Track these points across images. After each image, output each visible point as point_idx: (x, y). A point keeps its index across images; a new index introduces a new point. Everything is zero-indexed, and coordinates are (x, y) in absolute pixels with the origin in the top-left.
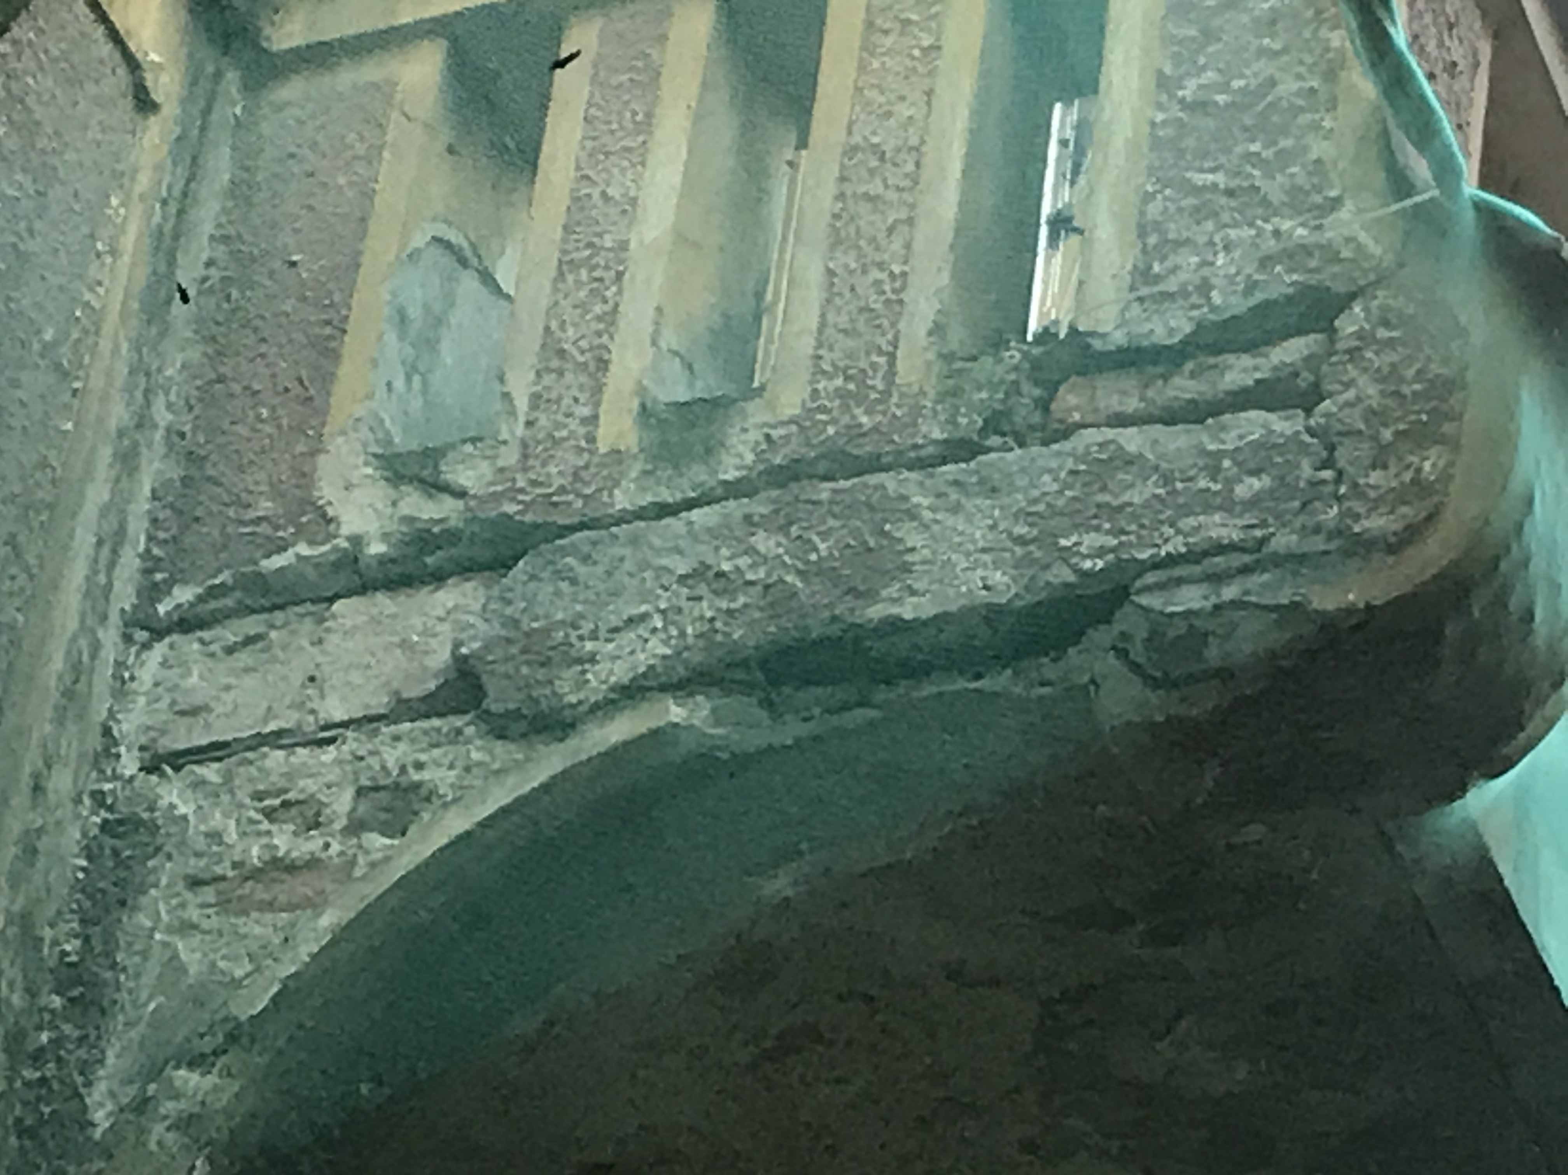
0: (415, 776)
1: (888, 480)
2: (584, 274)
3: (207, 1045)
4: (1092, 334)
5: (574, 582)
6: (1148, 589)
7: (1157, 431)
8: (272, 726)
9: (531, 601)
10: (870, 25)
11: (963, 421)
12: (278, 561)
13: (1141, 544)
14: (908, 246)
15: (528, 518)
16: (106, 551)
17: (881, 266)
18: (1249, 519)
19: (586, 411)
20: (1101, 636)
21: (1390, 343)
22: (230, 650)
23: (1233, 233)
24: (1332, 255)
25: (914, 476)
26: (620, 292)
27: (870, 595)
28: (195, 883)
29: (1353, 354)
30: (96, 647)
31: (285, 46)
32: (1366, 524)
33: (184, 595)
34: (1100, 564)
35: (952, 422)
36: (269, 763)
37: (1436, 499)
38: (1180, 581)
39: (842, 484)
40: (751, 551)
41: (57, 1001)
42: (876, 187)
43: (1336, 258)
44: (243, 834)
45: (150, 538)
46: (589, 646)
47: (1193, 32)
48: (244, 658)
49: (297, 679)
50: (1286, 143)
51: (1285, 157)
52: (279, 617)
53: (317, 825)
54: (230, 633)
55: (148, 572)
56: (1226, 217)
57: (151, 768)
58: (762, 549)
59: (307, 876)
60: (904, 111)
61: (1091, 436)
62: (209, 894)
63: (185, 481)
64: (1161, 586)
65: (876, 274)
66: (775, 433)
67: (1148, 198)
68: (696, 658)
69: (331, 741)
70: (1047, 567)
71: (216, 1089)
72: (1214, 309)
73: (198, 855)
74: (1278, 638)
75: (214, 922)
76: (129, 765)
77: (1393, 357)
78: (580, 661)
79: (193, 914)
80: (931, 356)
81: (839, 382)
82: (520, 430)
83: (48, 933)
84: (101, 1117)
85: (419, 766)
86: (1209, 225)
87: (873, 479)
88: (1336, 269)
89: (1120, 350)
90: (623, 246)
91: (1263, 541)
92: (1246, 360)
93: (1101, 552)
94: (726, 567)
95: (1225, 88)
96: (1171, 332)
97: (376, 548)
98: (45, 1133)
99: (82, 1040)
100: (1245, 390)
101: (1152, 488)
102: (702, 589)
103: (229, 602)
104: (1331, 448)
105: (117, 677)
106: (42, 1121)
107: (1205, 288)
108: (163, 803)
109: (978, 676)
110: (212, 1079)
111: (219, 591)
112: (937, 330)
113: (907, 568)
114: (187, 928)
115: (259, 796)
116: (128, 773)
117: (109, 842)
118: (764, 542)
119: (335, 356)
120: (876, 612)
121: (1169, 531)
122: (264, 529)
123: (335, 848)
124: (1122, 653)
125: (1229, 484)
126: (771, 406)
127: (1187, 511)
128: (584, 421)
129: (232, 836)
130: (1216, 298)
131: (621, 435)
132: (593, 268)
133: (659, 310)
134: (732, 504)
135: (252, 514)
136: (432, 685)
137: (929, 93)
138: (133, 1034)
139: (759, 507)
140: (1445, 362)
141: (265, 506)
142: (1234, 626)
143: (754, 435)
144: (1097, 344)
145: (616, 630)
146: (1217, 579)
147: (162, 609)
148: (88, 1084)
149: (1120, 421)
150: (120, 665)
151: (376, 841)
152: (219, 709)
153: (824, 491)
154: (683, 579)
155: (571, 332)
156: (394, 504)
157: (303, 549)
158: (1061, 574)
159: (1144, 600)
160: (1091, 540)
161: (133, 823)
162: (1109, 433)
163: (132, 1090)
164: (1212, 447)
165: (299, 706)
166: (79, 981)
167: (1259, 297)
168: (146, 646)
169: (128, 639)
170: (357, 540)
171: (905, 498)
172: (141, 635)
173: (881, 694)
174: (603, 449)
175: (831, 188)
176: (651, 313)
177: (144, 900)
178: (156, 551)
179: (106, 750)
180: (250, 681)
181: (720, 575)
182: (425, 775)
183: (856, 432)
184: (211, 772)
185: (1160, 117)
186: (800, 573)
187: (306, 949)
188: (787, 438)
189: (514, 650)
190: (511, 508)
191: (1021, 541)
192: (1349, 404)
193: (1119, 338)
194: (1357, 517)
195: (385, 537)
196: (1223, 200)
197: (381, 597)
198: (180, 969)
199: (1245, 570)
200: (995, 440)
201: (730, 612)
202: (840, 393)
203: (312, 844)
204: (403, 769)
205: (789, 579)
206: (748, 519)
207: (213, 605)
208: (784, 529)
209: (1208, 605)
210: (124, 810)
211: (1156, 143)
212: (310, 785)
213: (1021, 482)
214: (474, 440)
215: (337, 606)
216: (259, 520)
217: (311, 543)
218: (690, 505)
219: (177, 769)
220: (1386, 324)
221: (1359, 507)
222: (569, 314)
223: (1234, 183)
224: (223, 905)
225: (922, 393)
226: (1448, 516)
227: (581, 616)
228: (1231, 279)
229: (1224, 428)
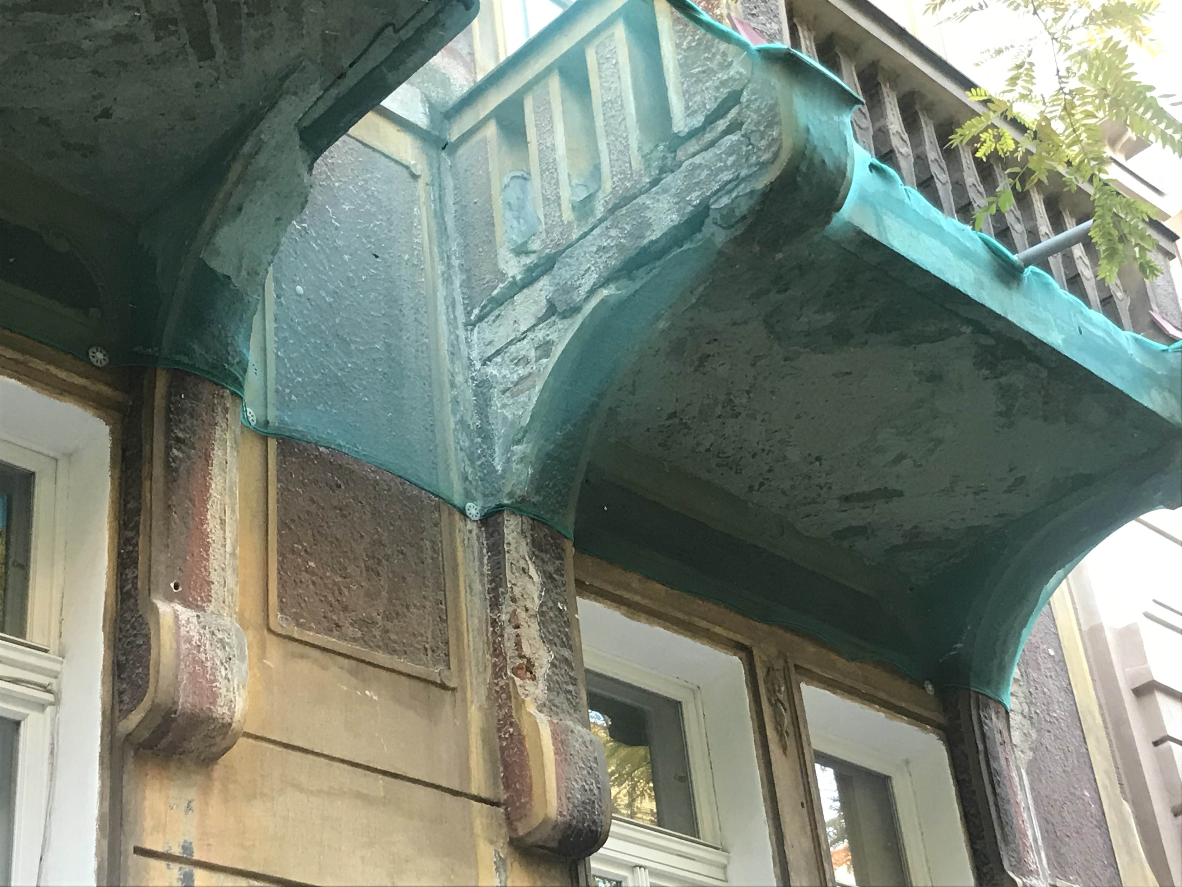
0: (548, 339)
1: (639, 200)
2: (547, 173)
3: (519, 436)
4: (679, 132)
5: (569, 265)
6: (713, 203)
7: (704, 154)
8: (509, 340)
9: (560, 276)
10: (599, 64)
11: (653, 173)
12: (495, 292)
13: (708, 190)
14: (626, 127)
15: (553, 251)
16: (450, 309)
17: (620, 136)
18: (733, 170)
19: (558, 214)
20: (709, 221)
21: (756, 100)
22: (494, 321)
23: (707, 84)
24: (734, 80)
25: (645, 196)
26: (558, 174)
27: (643, 237)
28: (504, 392)
29: (747, 107)
30: (457, 337)
31: (455, 139)
32: (763, 158)
33: (476, 311)
34: (698, 201)
35: (650, 175)
36: (512, 350)
37: (779, 142)
38: (721, 197)
39: (629, 206)
40: (610, 237)
41: (479, 440)
42: (614, 113)
43: (735, 80)
44: (511, 373)
45: (463, 299)
46: (578, 283)
47: (681, 27)
48: (497, 323)
49: (512, 323)
50: (714, 50)
51: (714, 55)
52: (502, 308)
53: (529, 363)
54: (491, 318)
55: (465, 309)
56: (704, 80)
57: (484, 364)
58: (613, 235)
59: (530, 378)
60: (613, 86)
61: (687, 163)
62: (508, 394)
63: (468, 277)
64: (716, 201)
65: (620, 139)
66: (607, 199)
67: (683, 83)
68: (605, 274)
69: (525, 337)
70: (685, 208)
71: (527, 447)
72: (708, 110)
73: (502, 384)
74: (751, 202)
75: (511, 401)
76: (478, 365)
77: (758, 104)
78: (577, 288)
79: (505, 401)
80: (640, 158)
81: (619, 176)
82: (544, 226)
83: (471, 422)
84: (499, 468)
85: (548, 335)
86: (701, 85)
87: (635, 201)
88: (736, 83)
89: (689, 133)
90: (555, 160)
91: (738, 176)
92: (721, 122)
93: (698, 197)
94: (605, 244)
95: (694, 40)
96: (699, 122)
97: (518, 277)
98: (487, 477)
99: (488, 448)
100: (724, 130)
101: (706, 172)
102: (601, 254)
103: (488, 309)
104: (749, 139)
105: (467, 342)
106: (485, 475)
107: (704, 104)
108: (489, 374)
109: (681, 247)
110: (524, 445)
111: (485, 306)
112: (640, 149)
113: (651, 225)
114: (504, 406)
115: (512, 361)
116: (478, 368)
117: (479, 390)
118: (613, 232)
119: (493, 225)
120: (646, 241)
121: (713, 183)
122: (490, 284)
123: (535, 368)
124: (716, 223)
125: (725, 162)
126: (604, 192)
127: (716, 175)
128: (559, 217)
129: (509, 376)
130: (708, 107)
131: (569, 216)
132: (548, 170)
133: (569, 175)
134: (602, 225)
135: (486, 280)
136: (544, 311)
137: (619, 77)
138: (501, 441)
139: (608, 223)
140: (772, 99)
141: (488, 277)
142: (739, 204)
143: (602, 202)
144: (682, 135)
145: (583, 275)
146: (730, 192)
147: (472, 318)
148: (493, 460)
149: (694, 155)
150: (466, 338)
151: (544, 361)
152: (496, 339)
153: (624, 211)
154: (596, 253)
155: (549, 192)
156: (519, 262)
157: (501, 285)
158: (690, 208)
159: (713, 207)
160: (695, 194)
161: (483, 382)
162: (691, 160)
163: (505, 457)
164: (718, 152)
165: (514, 330)
166: (483, 431)
167: (719, 100)
168: (472, 330)
169: (467, 330)
170: (514, 277)
171: (644, 204)
172: (469, 327)
173: (658, 263)
174: (566, 222)
175: (602, 117)
176: (567, 176)
177: (492, 403)
178: (466, 302)
179: (471, 364)
180: (501, 328)
181: (604, 248)
182: (550, 337)
183: (627, 189)
184: (499, 359)
185: (680, 57)
186: (624, 238)
187: (535, 400)
188: (610, 199)
189: (560, 292)
190: (548, 251)
191: (677, 203)
192: (750, 123)
193: (687, 130)
194: (760, 157)
195: (520, 273)
196: (702, 75)
197: (525, 291)
198: (505, 418)
199: (737, 186)
200: (664, 175)
201: (609, 257)
202: (620, 180)
203: (528, 370)
204: (544, 338)
205: (622, 241)
206: (607, 228)
207: (485, 311)
208: (617, 227)
209: (730, 201)
210: (480, 379)
211: (681, 66)
212: (523, 353)
213: (673, 184)
214: (534, 235)
215: (515, 298)
216: (488, 282)
217: (503, 282)
218: (592, 229)
219: (490, 361)
220: (754, 94)
221: (760, 153)
222: (547, 186)
223: (703, 69)
224: (513, 396)
225: (641, 170)
226: (784, 145)
227: (574, 275)
228: (710, 99)
229: (720, 145)
